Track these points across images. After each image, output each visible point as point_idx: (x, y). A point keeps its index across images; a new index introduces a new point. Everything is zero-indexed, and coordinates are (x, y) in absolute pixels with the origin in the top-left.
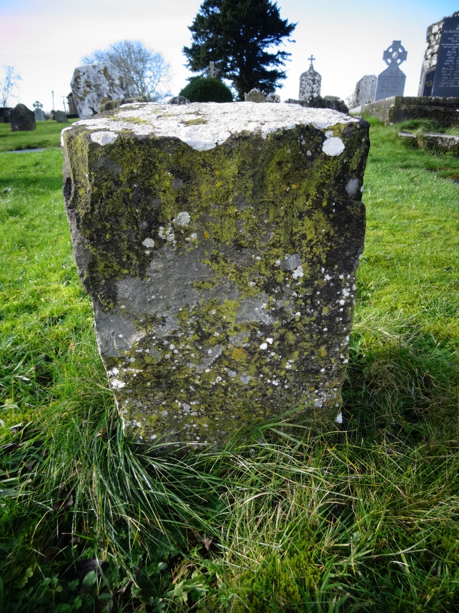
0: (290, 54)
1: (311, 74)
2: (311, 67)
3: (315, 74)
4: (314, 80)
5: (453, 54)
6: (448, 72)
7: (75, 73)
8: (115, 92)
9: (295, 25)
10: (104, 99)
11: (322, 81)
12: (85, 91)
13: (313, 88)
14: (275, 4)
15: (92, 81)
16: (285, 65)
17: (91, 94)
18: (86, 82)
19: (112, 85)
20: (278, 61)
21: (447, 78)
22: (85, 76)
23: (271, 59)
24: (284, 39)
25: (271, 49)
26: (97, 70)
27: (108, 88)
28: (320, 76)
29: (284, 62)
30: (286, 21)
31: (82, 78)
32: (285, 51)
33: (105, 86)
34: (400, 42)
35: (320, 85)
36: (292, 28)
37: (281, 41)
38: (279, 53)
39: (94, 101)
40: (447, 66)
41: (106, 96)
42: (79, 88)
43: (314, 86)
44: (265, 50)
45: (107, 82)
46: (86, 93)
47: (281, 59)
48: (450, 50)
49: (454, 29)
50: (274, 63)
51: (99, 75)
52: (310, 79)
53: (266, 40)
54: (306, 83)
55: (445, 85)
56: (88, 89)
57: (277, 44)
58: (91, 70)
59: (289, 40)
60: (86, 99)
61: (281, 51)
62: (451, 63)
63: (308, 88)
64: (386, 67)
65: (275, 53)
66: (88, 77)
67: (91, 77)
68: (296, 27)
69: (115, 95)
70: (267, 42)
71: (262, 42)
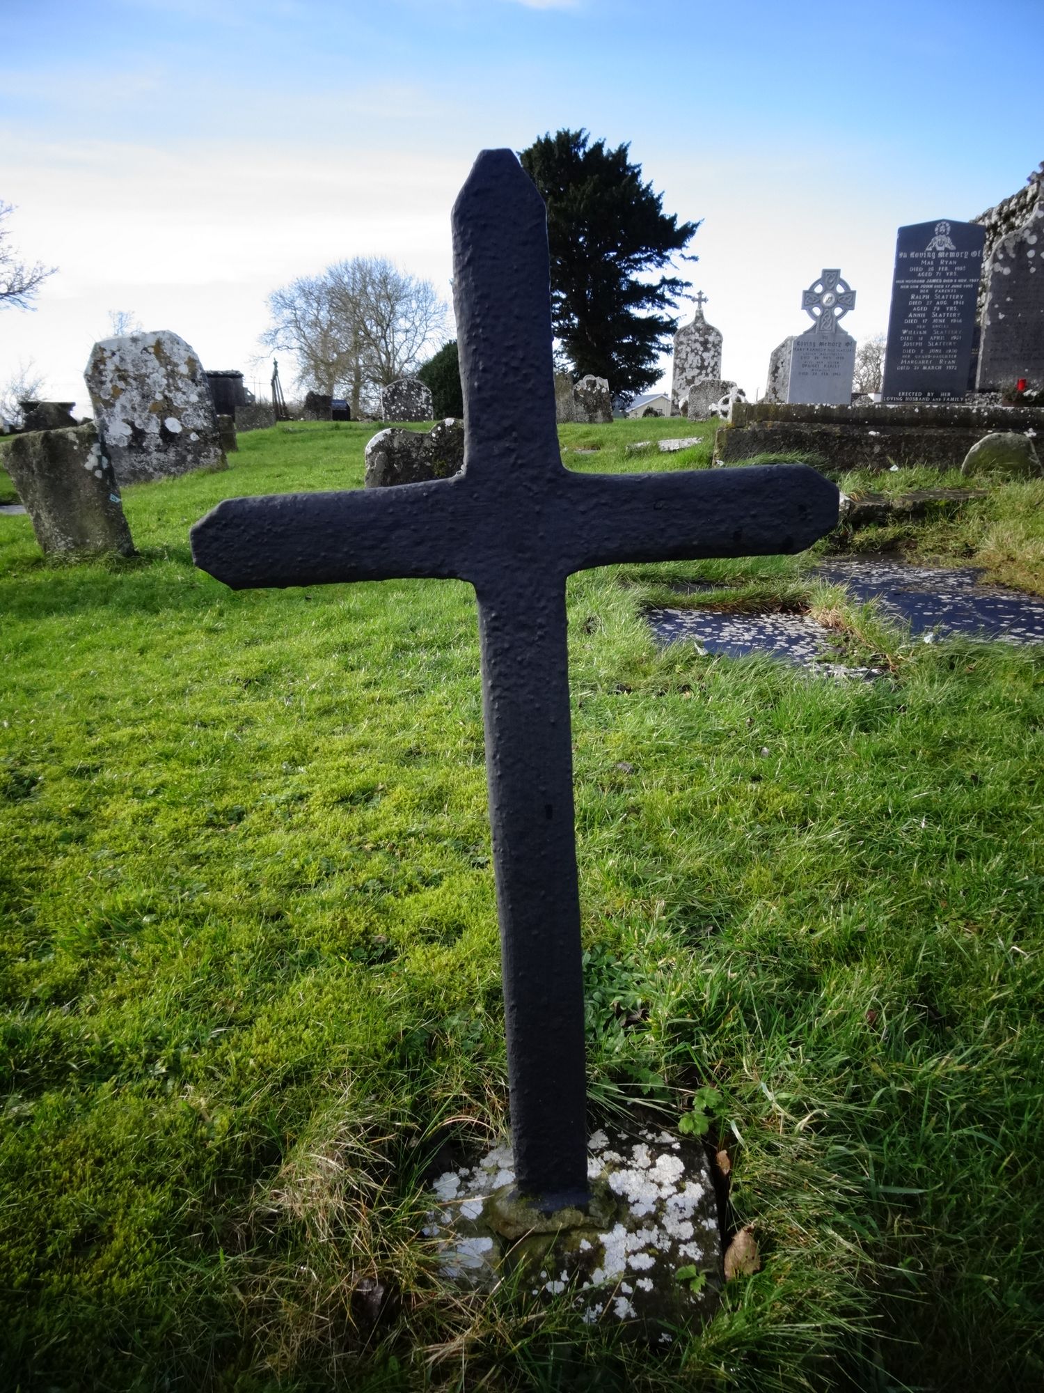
0: (688, 284)
1: (698, 330)
2: (700, 317)
3: (709, 329)
4: (705, 344)
5: (924, 302)
6: (916, 339)
7: (94, 353)
8: (178, 389)
9: (696, 226)
10: (156, 403)
11: (724, 345)
12: (115, 387)
13: (703, 360)
14: (648, 187)
15: (130, 368)
16: (676, 307)
17: (128, 395)
18: (118, 369)
19: (172, 375)
20: (662, 298)
21: (913, 351)
22: (116, 359)
23: (649, 294)
24: (673, 254)
25: (647, 275)
26: (141, 345)
27: (165, 381)
28: (718, 334)
29: (676, 299)
30: (674, 219)
31: (108, 362)
32: (678, 278)
33: (158, 377)
34: (838, 272)
35: (719, 354)
36: (688, 231)
37: (668, 258)
38: (664, 281)
39: (134, 409)
40: (909, 327)
41: (159, 397)
42: (103, 383)
43: (705, 355)
44: (634, 276)
45: (163, 370)
46: (117, 392)
47: (668, 295)
48: (917, 292)
49: (922, 250)
50: (654, 302)
51: (146, 356)
52: (696, 341)
53: (637, 256)
54: (689, 349)
55: (912, 366)
56: (121, 385)
57: (660, 265)
58: (128, 346)
59: (683, 256)
60: (118, 404)
61: (668, 278)
62: (920, 320)
63: (694, 360)
64: (809, 323)
65: (656, 283)
66: (122, 359)
67: (128, 359)
68: (698, 230)
69: (179, 395)
70: (638, 261)
71: (629, 260)
